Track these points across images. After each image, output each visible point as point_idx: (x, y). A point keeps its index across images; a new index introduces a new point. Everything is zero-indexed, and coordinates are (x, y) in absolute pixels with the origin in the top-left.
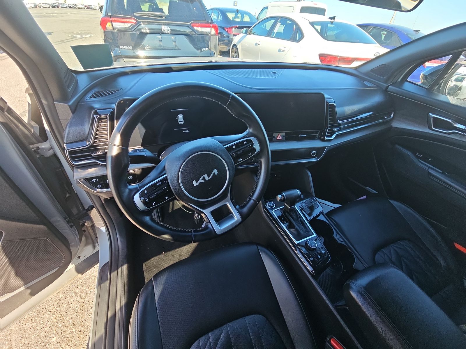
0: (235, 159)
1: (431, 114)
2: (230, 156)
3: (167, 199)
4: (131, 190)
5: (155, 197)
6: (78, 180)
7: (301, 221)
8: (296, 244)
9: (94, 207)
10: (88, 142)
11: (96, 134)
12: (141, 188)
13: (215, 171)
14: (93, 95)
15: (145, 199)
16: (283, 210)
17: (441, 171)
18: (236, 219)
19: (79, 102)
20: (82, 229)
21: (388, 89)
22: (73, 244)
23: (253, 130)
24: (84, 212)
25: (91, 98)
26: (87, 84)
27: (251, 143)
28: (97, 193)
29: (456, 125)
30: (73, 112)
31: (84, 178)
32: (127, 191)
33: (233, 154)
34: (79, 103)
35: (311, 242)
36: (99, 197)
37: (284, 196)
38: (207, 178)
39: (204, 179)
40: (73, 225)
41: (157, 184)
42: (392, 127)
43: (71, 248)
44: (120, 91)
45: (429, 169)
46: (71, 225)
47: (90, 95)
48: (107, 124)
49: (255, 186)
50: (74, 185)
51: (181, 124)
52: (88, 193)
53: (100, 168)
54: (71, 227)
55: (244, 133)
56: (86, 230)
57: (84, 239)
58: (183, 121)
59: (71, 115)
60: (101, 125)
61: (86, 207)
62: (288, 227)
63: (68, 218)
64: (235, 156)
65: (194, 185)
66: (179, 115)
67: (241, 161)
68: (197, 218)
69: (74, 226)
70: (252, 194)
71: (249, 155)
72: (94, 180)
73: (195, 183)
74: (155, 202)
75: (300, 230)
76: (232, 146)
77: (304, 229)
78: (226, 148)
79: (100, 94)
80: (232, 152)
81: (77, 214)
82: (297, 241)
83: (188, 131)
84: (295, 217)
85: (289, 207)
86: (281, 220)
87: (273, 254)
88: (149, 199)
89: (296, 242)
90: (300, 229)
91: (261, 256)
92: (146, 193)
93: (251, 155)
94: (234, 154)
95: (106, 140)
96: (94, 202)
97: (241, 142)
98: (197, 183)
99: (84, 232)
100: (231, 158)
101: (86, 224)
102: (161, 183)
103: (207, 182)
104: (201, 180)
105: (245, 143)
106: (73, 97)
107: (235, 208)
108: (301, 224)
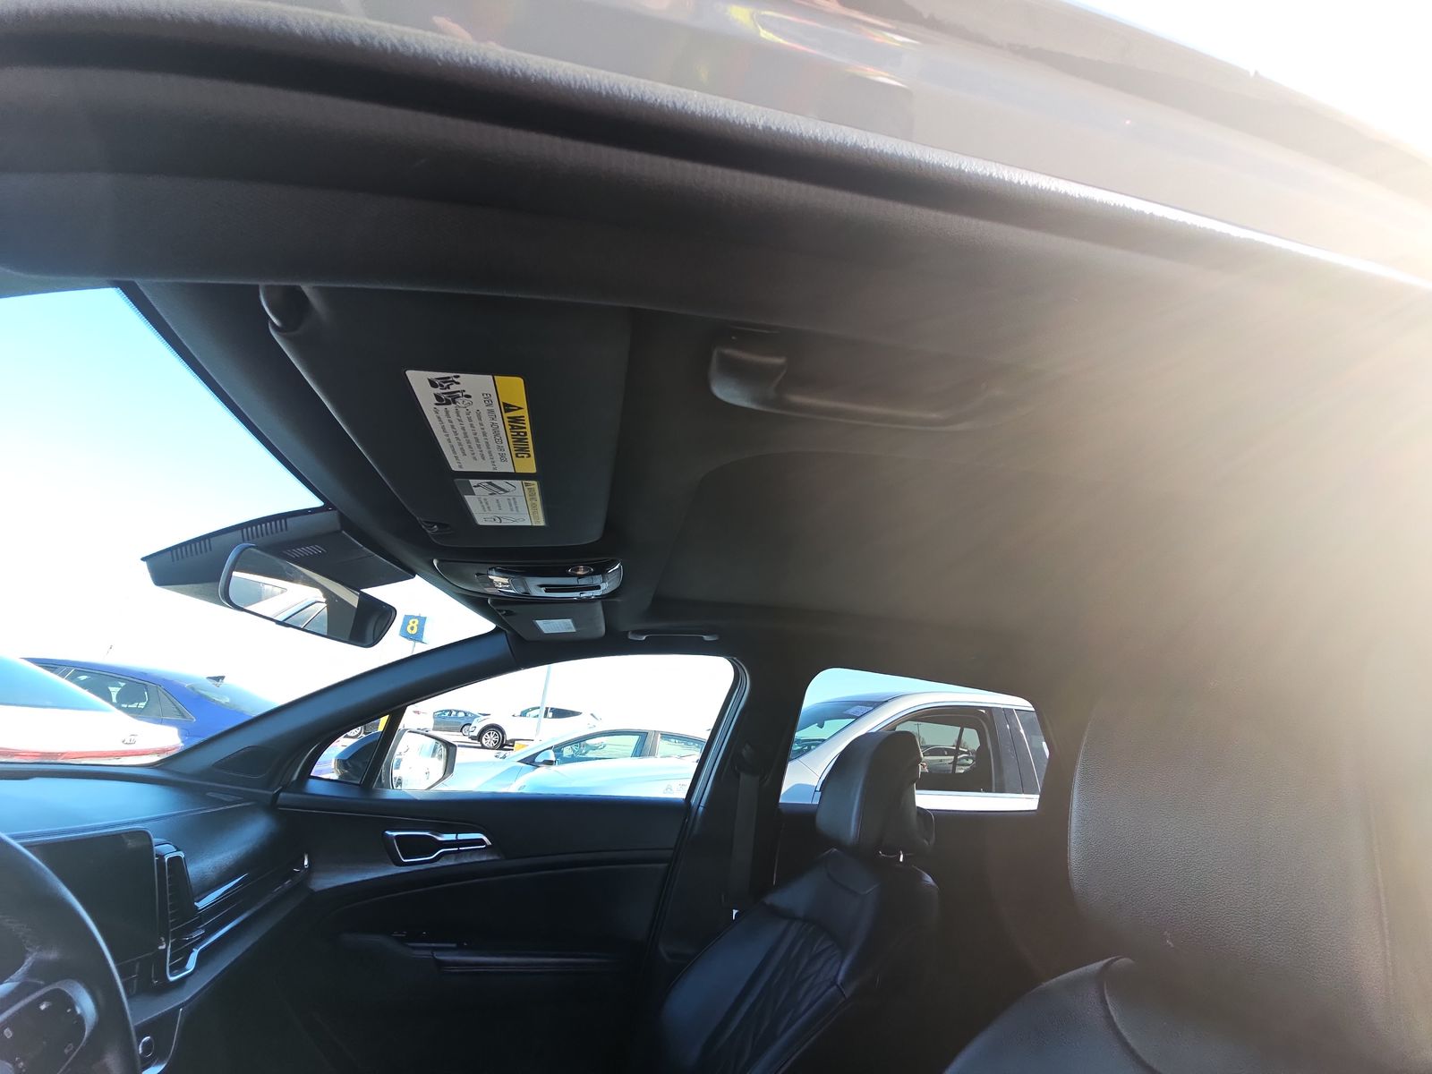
1: (389, 833)
17: (454, 945)
21: (279, 802)
29: (440, 839)
33: (15, 1064)
42: (313, 893)
45: (435, 954)
55: (14, 977)
64: (23, 1068)
94: (19, 1061)
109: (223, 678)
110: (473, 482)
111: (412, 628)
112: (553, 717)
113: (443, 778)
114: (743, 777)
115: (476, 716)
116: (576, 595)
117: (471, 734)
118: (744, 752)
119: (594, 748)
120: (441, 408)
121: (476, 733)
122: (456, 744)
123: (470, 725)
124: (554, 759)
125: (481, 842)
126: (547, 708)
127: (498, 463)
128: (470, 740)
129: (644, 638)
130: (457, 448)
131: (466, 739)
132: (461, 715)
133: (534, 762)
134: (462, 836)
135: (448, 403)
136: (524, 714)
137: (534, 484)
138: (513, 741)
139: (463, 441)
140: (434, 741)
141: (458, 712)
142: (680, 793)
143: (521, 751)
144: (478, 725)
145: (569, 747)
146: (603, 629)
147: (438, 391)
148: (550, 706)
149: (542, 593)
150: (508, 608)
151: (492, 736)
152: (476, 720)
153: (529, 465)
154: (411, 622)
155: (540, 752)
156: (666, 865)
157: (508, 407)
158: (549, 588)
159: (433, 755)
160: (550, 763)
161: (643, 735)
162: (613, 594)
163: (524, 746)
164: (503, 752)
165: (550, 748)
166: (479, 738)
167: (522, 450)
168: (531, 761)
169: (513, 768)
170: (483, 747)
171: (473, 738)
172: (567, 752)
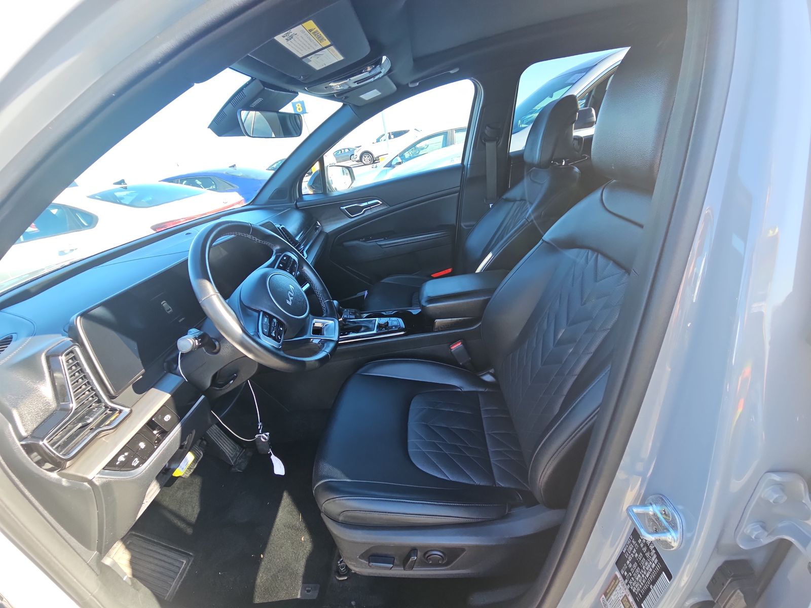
1: (342, 208)
17: (383, 239)
21: (298, 206)
23: (280, 246)
29: (361, 205)
39: (291, 296)
42: (328, 234)
45: (377, 243)
51: (172, 314)
58: (171, 308)
66: (162, 303)
72: (122, 458)
83: (183, 319)
109: (235, 165)
110: (309, 57)
111: (299, 109)
112: (394, 137)
113: (352, 182)
114: (487, 144)
115: (354, 149)
116: (372, 79)
117: (356, 159)
118: (486, 132)
119: (423, 149)
120: (289, 41)
121: (358, 159)
122: (352, 166)
123: (353, 155)
124: (401, 161)
125: (378, 203)
126: (389, 133)
127: (314, 46)
128: (357, 163)
129: (418, 84)
130: (299, 50)
131: (355, 163)
132: (347, 150)
133: (391, 165)
134: (370, 203)
135: (291, 39)
136: (378, 141)
137: (332, 47)
138: (378, 157)
139: (300, 47)
140: (341, 167)
141: (344, 149)
142: (458, 161)
143: (384, 161)
144: (358, 154)
145: (407, 152)
146: (395, 87)
147: (286, 37)
148: (391, 131)
149: (356, 85)
150: (345, 95)
151: (367, 157)
152: (355, 151)
153: (328, 42)
154: (297, 106)
155: (393, 160)
156: (458, 194)
157: (310, 30)
158: (358, 82)
159: (344, 174)
160: (400, 163)
161: (445, 133)
162: (390, 71)
163: (384, 158)
164: (375, 165)
165: (397, 156)
166: (361, 160)
167: (322, 40)
168: (390, 165)
169: (382, 172)
170: (365, 165)
171: (357, 161)
172: (407, 155)
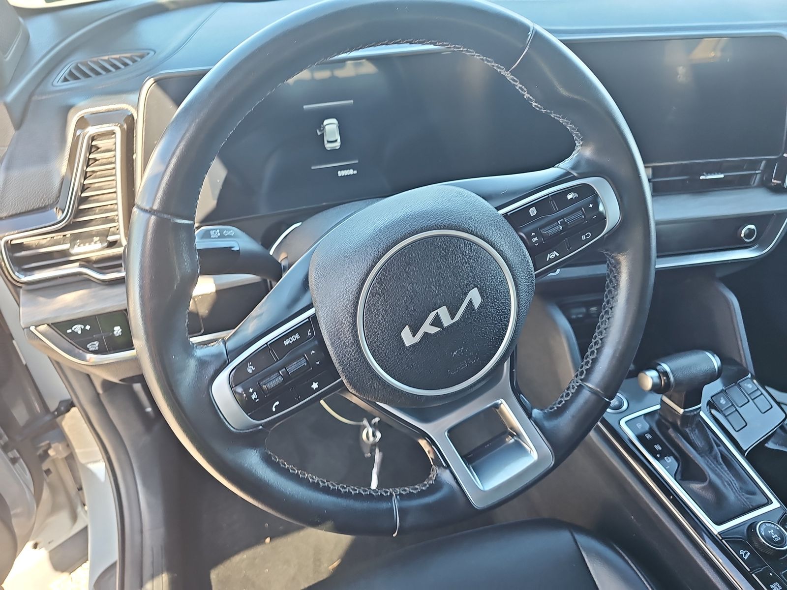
0: (537, 253)
2: (521, 242)
3: (317, 390)
4: (202, 363)
5: (279, 385)
6: (32, 328)
7: (724, 457)
8: (716, 533)
9: (72, 405)
10: (61, 212)
11: (84, 188)
12: (233, 354)
13: (475, 296)
14: (71, 74)
15: (246, 390)
16: (657, 417)
18: (534, 456)
19: (32, 95)
20: (41, 468)
22: (18, 510)
23: (598, 151)
24: (48, 418)
25: (66, 80)
26: (54, 44)
27: (589, 198)
28: (86, 367)
30: (18, 126)
31: (50, 322)
32: (192, 364)
33: (530, 237)
34: (35, 98)
35: (770, 528)
36: (88, 376)
37: (665, 373)
38: (447, 321)
39: (437, 322)
40: (18, 455)
41: (286, 343)
43: (14, 521)
44: (147, 57)
46: (12, 457)
47: (64, 72)
48: (115, 156)
49: (596, 343)
50: (20, 343)
51: (333, 151)
52: (58, 365)
53: (93, 289)
54: (14, 461)
55: (561, 165)
56: (52, 469)
57: (46, 494)
58: (339, 140)
59: (12, 131)
60: (96, 160)
61: (53, 406)
62: (679, 477)
63: (6, 438)
64: (536, 242)
65: (404, 345)
66: (326, 122)
67: (556, 258)
68: (371, 439)
69: (21, 460)
70: (587, 370)
71: (584, 238)
72: (78, 328)
73: (408, 338)
74: (277, 403)
75: (725, 486)
76: (527, 208)
77: (736, 484)
78: (505, 215)
79: (92, 70)
80: (527, 229)
81: (28, 425)
82: (718, 523)
83: (351, 172)
84: (699, 443)
85: (681, 411)
86: (653, 453)
87: (630, 562)
88: (260, 390)
89: (716, 529)
90: (723, 483)
91: (588, 568)
92: (250, 371)
93: (588, 240)
94: (534, 236)
95: (113, 206)
96: (73, 389)
97: (555, 196)
98: (414, 336)
99: (48, 475)
100: (525, 250)
101: (51, 452)
102: (297, 336)
103: (445, 331)
104: (428, 328)
105: (569, 197)
106: (15, 79)
107: (530, 416)
108: (725, 467)
